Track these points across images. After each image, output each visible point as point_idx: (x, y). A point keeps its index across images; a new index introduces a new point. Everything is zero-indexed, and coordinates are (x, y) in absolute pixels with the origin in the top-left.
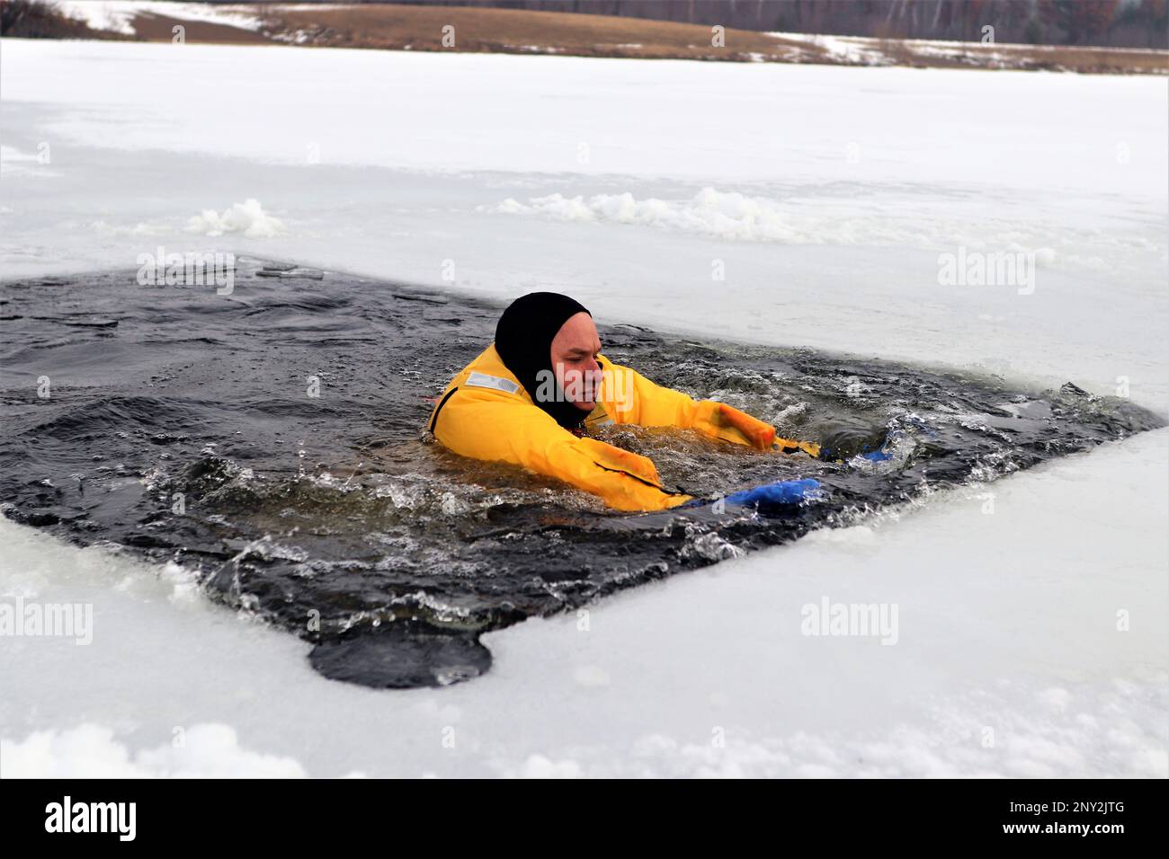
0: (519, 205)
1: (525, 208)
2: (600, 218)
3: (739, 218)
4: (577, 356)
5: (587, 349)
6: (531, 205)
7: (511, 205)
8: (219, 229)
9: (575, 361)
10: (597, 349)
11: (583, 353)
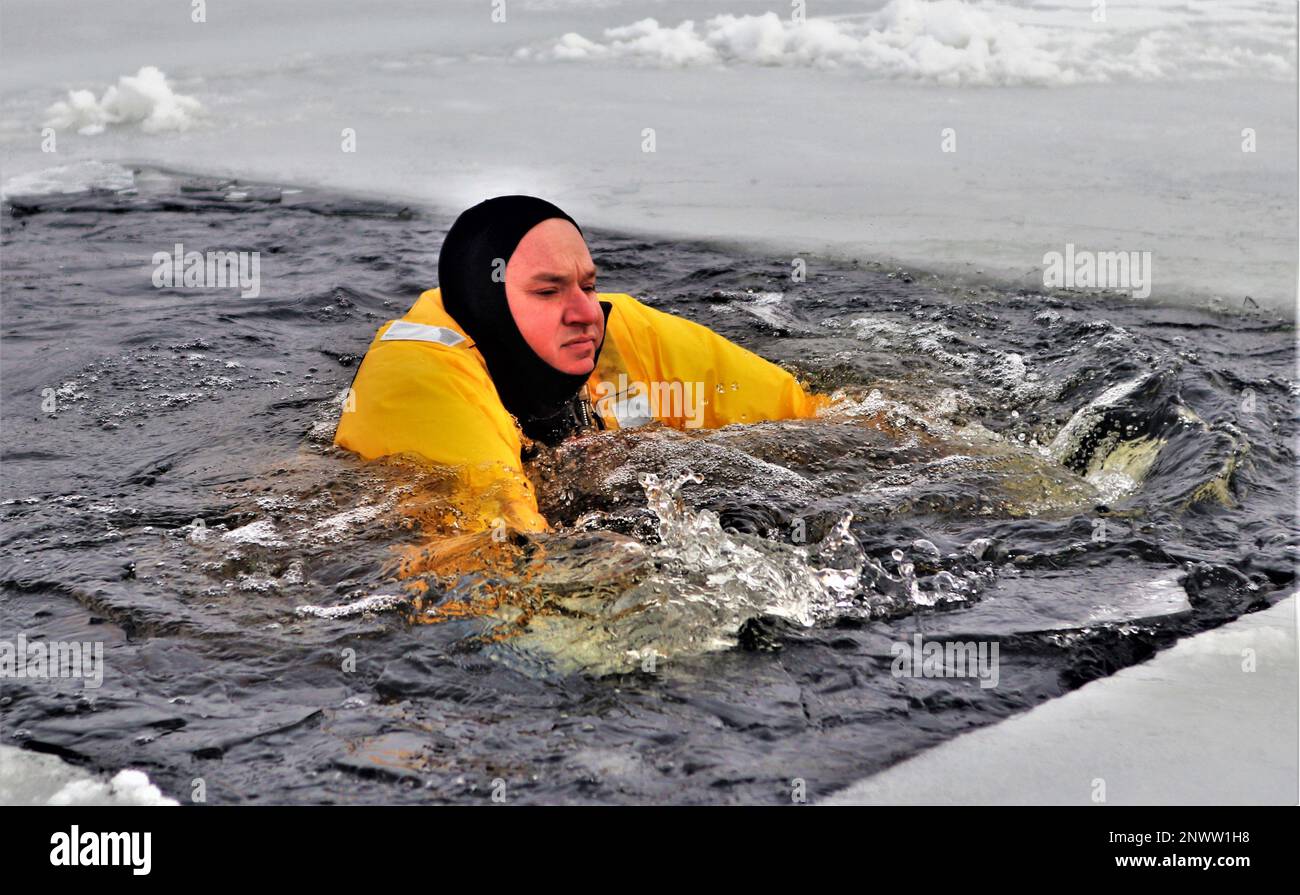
4: (548, 286)
5: (562, 273)
8: (98, 122)
9: (546, 294)
10: (583, 272)
11: (556, 279)
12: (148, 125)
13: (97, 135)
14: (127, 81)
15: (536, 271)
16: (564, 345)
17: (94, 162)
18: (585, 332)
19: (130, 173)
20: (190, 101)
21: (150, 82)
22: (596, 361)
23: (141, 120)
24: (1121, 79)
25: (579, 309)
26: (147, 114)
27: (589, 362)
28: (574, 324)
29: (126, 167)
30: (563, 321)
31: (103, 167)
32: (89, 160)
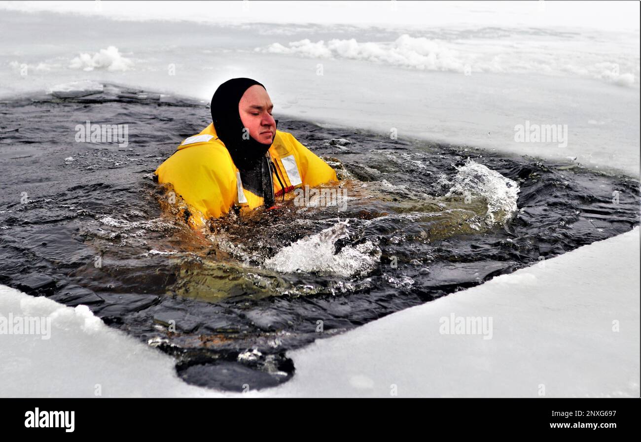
0: (282, 47)
1: (287, 50)
3: (427, 55)
4: (256, 111)
5: (261, 105)
6: (290, 47)
7: (277, 47)
8: (91, 66)
9: (255, 114)
10: (269, 106)
11: (259, 108)
12: (111, 68)
13: (90, 72)
14: (102, 51)
15: (251, 105)
16: (261, 133)
17: (88, 81)
18: (269, 129)
19: (102, 86)
20: (127, 60)
21: (112, 52)
22: (273, 140)
23: (107, 67)
24: (486, 71)
25: (267, 119)
26: (110, 64)
27: (270, 140)
28: (266, 126)
29: (100, 84)
30: (261, 124)
31: (92, 83)
32: (86, 80)
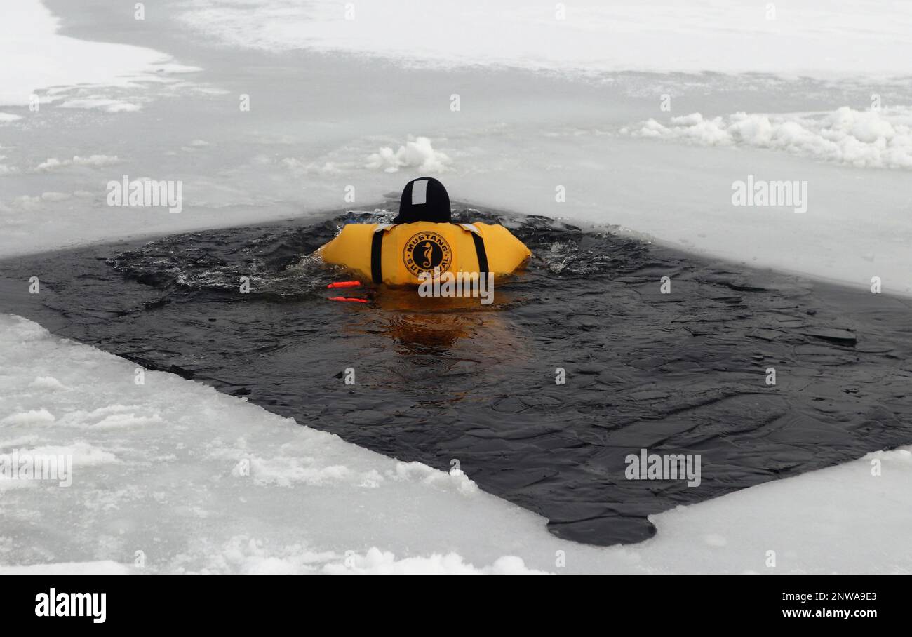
0: (660, 126)
1: (667, 131)
2: (738, 142)
3: (872, 142)
6: (671, 126)
7: (653, 127)
8: (395, 165)
12: (422, 169)
13: (393, 172)
14: (410, 144)
20: (443, 156)
21: (423, 145)
23: (418, 165)
26: (421, 163)
